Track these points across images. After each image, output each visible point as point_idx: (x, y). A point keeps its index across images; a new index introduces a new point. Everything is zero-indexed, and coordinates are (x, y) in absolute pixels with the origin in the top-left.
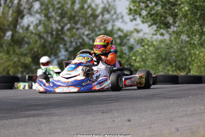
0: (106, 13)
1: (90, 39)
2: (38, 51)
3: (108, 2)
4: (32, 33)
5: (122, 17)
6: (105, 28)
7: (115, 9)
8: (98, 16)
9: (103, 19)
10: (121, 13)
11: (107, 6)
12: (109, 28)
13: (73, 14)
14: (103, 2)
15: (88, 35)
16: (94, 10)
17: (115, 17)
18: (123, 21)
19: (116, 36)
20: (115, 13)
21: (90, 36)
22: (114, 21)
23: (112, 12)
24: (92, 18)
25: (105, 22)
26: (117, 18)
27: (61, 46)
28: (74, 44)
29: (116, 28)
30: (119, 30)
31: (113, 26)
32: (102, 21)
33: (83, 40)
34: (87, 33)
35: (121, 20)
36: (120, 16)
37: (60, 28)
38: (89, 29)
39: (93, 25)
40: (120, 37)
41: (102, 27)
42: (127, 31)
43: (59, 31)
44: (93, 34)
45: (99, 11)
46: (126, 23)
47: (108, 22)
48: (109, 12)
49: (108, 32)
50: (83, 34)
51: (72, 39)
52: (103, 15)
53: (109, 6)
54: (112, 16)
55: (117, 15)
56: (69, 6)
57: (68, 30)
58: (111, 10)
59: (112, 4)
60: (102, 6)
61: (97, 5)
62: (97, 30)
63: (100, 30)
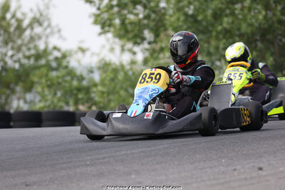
0: (36, 25)
1: (15, 62)
3: (39, 10)
5: (59, 31)
6: (36, 47)
7: (49, 19)
8: (25, 30)
9: (33, 34)
10: (57, 26)
11: (38, 15)
12: (42, 46)
14: (31, 10)
15: (12, 56)
16: (19, 21)
17: (48, 31)
18: (61, 37)
19: (51, 58)
20: (49, 25)
21: (15, 58)
22: (47, 37)
23: (46, 24)
24: (17, 33)
25: (36, 38)
26: (52, 33)
29: (51, 46)
30: (55, 48)
31: (46, 43)
32: (32, 39)
33: (5, 63)
34: (10, 53)
35: (57, 36)
38: (12, 48)
39: (19, 42)
40: (56, 59)
41: (32, 46)
42: (66, 51)
44: (20, 55)
45: (26, 23)
46: (64, 39)
47: (40, 38)
48: (40, 24)
49: (41, 52)
50: (6, 55)
52: (32, 29)
53: (41, 15)
54: (45, 29)
55: (52, 29)
58: (44, 21)
59: (45, 13)
60: (30, 16)
61: (24, 14)
62: (24, 48)
63: (29, 49)
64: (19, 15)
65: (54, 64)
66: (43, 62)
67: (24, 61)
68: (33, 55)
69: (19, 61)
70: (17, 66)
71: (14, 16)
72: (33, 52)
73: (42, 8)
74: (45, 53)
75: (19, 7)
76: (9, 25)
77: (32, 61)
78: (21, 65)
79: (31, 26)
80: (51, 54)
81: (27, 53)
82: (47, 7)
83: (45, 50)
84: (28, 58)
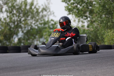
0: (44, 11)
2: (7, 33)
3: (45, 5)
4: (3, 22)
5: (53, 13)
6: (44, 20)
7: (49, 9)
8: (40, 13)
9: (43, 15)
10: (53, 11)
11: (45, 7)
12: (46, 19)
13: (26, 12)
14: (42, 5)
15: (34, 24)
16: (37, 9)
17: (49, 13)
18: (54, 16)
19: (50, 24)
20: (50, 11)
21: (36, 24)
22: (49, 16)
23: (48, 11)
24: (36, 14)
25: (44, 16)
26: (51, 14)
27: (20, 30)
28: (27, 28)
29: (50, 19)
30: (52, 20)
31: (48, 18)
32: (42, 16)
33: (32, 26)
34: (34, 22)
35: (52, 15)
36: (52, 13)
37: (19, 20)
38: (35, 20)
39: (37, 18)
40: (52, 24)
41: (42, 19)
42: (56, 21)
43: (19, 21)
44: (38, 23)
45: (40, 10)
46: (55, 17)
47: (45, 16)
48: (46, 11)
49: (46, 22)
50: (32, 23)
51: (26, 26)
52: (43, 12)
53: (46, 7)
54: (48, 13)
55: (51, 12)
56: (23, 7)
57: (23, 21)
58: (47, 9)
59: (48, 6)
60: (42, 7)
61: (39, 7)
62: (39, 20)
63: (41, 21)
64: (37, 7)
65: (51, 27)
66: (47, 26)
67: (40, 25)
68: (43, 23)
69: (37, 25)
70: (36, 27)
71: (35, 7)
72: (43, 22)
73: (47, 4)
74: (48, 22)
75: (37, 4)
76: (33, 11)
77: (43, 25)
78: (38, 27)
79: (42, 11)
80: (50, 22)
81: (41, 22)
82: (49, 4)
83: (48, 21)
84: (41, 24)
